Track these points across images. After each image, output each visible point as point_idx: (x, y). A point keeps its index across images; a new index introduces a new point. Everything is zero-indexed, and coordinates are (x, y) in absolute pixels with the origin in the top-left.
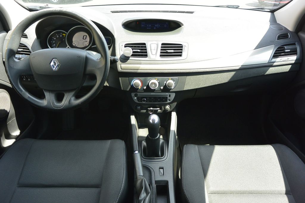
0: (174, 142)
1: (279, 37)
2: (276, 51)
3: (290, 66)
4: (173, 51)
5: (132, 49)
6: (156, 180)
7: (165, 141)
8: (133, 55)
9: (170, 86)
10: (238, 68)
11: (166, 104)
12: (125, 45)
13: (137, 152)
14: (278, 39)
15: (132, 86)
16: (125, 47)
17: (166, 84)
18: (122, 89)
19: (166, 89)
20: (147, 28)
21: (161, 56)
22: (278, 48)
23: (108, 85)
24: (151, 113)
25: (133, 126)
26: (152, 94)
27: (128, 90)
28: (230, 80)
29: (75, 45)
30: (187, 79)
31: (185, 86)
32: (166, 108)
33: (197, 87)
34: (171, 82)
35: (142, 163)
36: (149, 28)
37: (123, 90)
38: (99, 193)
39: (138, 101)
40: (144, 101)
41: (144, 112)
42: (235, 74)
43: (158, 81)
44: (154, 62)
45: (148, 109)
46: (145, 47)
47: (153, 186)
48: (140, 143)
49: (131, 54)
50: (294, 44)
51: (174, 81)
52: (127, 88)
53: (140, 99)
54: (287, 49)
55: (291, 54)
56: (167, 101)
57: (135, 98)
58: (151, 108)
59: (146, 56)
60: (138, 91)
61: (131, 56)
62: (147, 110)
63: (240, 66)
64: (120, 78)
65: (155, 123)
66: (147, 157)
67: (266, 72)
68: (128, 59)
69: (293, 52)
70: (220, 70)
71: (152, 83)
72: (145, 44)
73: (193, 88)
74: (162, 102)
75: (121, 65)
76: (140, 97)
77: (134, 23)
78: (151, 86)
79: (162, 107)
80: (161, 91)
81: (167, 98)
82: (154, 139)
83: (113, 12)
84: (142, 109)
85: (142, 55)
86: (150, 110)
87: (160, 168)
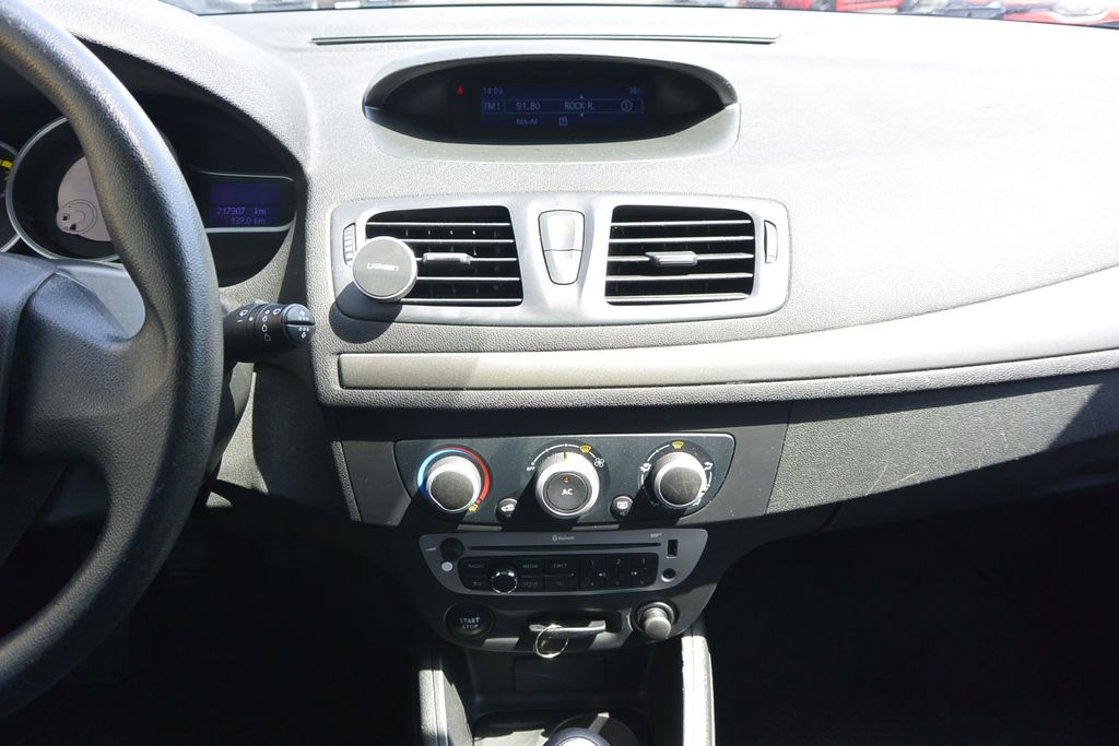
4: (689, 257)
5: (411, 245)
8: (420, 291)
9: (676, 491)
11: (649, 599)
12: (371, 220)
15: (420, 497)
16: (372, 232)
17: (651, 476)
18: (356, 516)
20: (520, 122)
21: (612, 289)
23: (264, 487)
24: (550, 656)
26: (556, 538)
27: (395, 519)
28: (1064, 434)
29: (73, 227)
30: (789, 445)
31: (779, 490)
32: (649, 622)
34: (682, 464)
36: (529, 118)
37: (362, 527)
39: (468, 584)
40: (505, 583)
41: (505, 645)
42: (1094, 400)
43: (600, 462)
44: (569, 333)
45: (534, 628)
46: (509, 232)
49: (409, 285)
51: (704, 455)
53: (479, 570)
56: (652, 582)
57: (447, 567)
58: (553, 628)
59: (513, 292)
60: (462, 527)
62: (528, 639)
64: (337, 446)
68: (391, 319)
71: (559, 480)
72: (501, 213)
74: (621, 586)
75: (343, 356)
76: (473, 560)
77: (435, 93)
78: (547, 497)
79: (623, 612)
80: (617, 526)
81: (654, 559)
83: (322, 42)
84: (494, 626)
85: (486, 290)
86: (544, 637)
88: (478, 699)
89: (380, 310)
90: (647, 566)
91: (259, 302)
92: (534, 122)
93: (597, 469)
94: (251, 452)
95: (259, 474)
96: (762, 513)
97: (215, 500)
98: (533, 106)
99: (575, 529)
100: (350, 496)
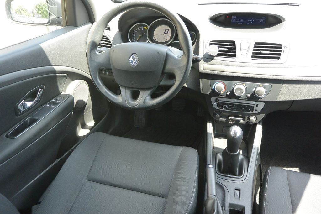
4: (268, 52)
5: (218, 47)
7: (244, 157)
8: (218, 55)
9: (259, 94)
11: (251, 115)
12: (211, 42)
13: (211, 166)
15: (213, 90)
16: (211, 44)
17: (255, 91)
18: (202, 92)
19: (254, 97)
20: (239, 23)
21: (252, 57)
24: (232, 123)
26: (236, 101)
27: (208, 93)
29: (156, 40)
30: (283, 88)
31: (279, 96)
32: (251, 119)
33: (294, 99)
34: (261, 89)
35: (215, 179)
36: (241, 23)
37: (202, 94)
38: (165, 204)
39: (218, 107)
40: (225, 108)
41: (223, 120)
43: (246, 87)
44: (243, 64)
45: (229, 117)
46: (235, 45)
47: (226, 209)
48: (215, 155)
49: (217, 54)
51: (265, 88)
52: (207, 92)
53: (221, 105)
56: (252, 111)
57: (215, 103)
58: (233, 118)
59: (235, 56)
61: (216, 55)
62: (227, 119)
64: (201, 80)
65: (237, 136)
66: (222, 173)
68: (212, 59)
71: (238, 89)
72: (234, 42)
73: (290, 99)
74: (247, 111)
75: (204, 65)
76: (220, 103)
77: (223, 18)
78: (235, 91)
79: (246, 117)
80: (247, 99)
81: (253, 107)
82: (234, 155)
83: (200, 4)
84: (222, 116)
85: (229, 55)
86: (231, 119)
87: (236, 189)
89: (211, 57)
90: (252, 108)
96: (275, 100)
98: (242, 20)
99: (240, 99)
100: (201, 88)
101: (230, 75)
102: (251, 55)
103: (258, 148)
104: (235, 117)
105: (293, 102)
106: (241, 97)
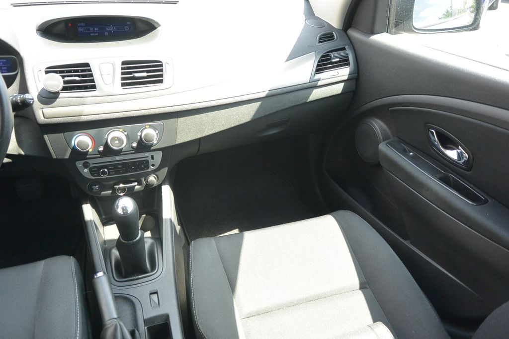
0: (172, 239)
1: (320, 39)
2: (319, 62)
3: (343, 84)
4: (145, 74)
5: (60, 75)
6: (144, 318)
7: (155, 241)
8: (64, 89)
9: (148, 139)
10: (263, 95)
11: (149, 174)
12: (46, 69)
13: (100, 274)
14: (320, 42)
15: (74, 150)
16: (47, 73)
17: (141, 136)
18: (55, 157)
19: (143, 146)
20: (92, 34)
21: (123, 85)
22: (321, 57)
23: (23, 153)
24: (122, 194)
25: (90, 224)
26: (118, 158)
27: (67, 156)
28: (254, 116)
30: (179, 124)
31: (178, 137)
32: (149, 180)
33: (199, 136)
34: (149, 132)
35: (112, 291)
36: (95, 33)
37: (57, 160)
39: (93, 175)
40: (104, 173)
41: (108, 193)
42: (260, 106)
43: (126, 133)
44: (111, 98)
45: (115, 187)
46: (90, 70)
47: (140, 332)
48: (107, 253)
49: (61, 87)
50: (344, 49)
51: (155, 129)
52: (65, 154)
53: (95, 171)
54: (335, 58)
55: (341, 66)
56: (148, 167)
57: (86, 170)
58: (121, 185)
59: (94, 87)
60: (88, 156)
61: (61, 91)
62: (114, 190)
63: (268, 92)
64: (46, 137)
65: (129, 212)
66: (125, 278)
67: (309, 97)
68: (57, 97)
69: (343, 61)
70: (235, 101)
71: (113, 139)
72: (87, 65)
73: (193, 138)
74: (140, 171)
75: (43, 109)
76: (94, 167)
77: (62, 26)
78: (111, 143)
79: (142, 179)
80: (134, 151)
81: (147, 161)
82: (133, 243)
83: (15, 5)
84: (103, 188)
85: (86, 87)
86: (119, 189)
87: (151, 294)
88: (104, 217)
89: (53, 95)
90: (146, 164)
91: (15, 94)
92: (97, 34)
93: (125, 135)
94: (16, 144)
95: (20, 149)
96: (175, 144)
97: (6, 160)
98: (96, 29)
99: (122, 153)
100: (52, 151)
101: (94, 119)
102: (120, 82)
103: (171, 220)
104: (124, 183)
105: (199, 140)
106: (123, 150)
